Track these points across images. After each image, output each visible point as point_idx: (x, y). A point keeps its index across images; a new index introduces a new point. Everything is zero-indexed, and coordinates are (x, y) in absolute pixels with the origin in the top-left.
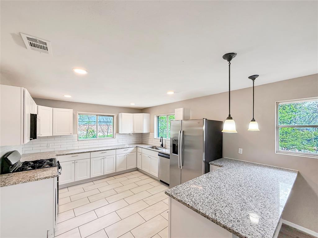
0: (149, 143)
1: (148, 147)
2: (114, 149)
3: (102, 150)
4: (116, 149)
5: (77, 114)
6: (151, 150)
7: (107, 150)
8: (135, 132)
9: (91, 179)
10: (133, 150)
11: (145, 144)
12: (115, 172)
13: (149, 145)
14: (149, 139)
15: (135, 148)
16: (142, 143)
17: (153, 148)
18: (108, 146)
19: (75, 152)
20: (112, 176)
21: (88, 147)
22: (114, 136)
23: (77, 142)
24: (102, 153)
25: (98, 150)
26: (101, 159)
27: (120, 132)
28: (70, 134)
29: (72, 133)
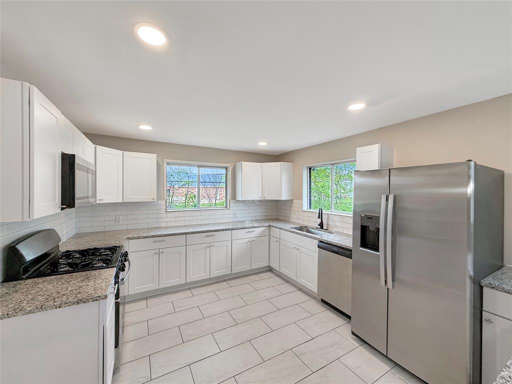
0: (292, 220)
1: (292, 228)
2: (229, 230)
3: (207, 231)
4: (233, 229)
5: (165, 164)
6: (297, 233)
7: (216, 231)
8: (266, 199)
9: (187, 284)
10: (263, 232)
11: (283, 220)
12: (230, 273)
13: (293, 223)
14: (292, 212)
15: (265, 230)
16: (277, 220)
17: (301, 229)
18: (218, 223)
19: (159, 233)
20: (225, 280)
21: (182, 224)
22: (228, 206)
23: (165, 215)
24: (207, 236)
25: (201, 230)
26: (205, 248)
27: (239, 198)
28: (152, 200)
29: (155, 198)
